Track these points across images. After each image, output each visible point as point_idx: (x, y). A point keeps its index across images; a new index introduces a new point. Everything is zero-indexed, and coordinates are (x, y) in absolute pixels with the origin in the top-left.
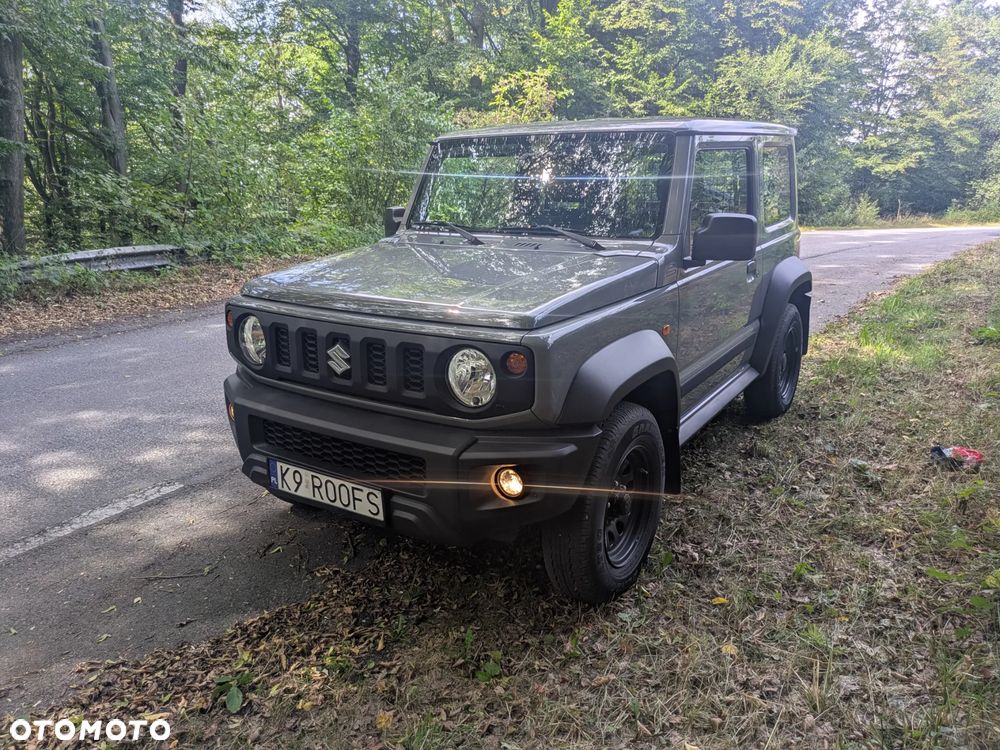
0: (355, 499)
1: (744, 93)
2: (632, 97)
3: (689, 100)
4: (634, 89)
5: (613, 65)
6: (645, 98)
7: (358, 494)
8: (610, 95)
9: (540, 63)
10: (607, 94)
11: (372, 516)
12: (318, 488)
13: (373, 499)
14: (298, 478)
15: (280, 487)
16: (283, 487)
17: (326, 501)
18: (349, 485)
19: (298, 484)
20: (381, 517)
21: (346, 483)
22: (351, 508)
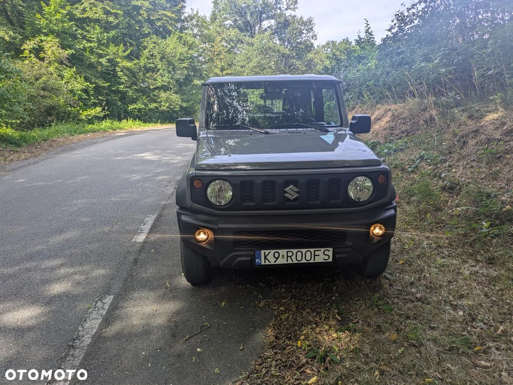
0: (315, 255)
1: (158, 57)
2: (101, 56)
3: (133, 60)
4: (101, 52)
5: (84, 37)
6: (107, 57)
7: (317, 253)
8: (87, 54)
9: (43, 33)
10: (85, 53)
11: (325, 261)
12: (290, 257)
13: (326, 253)
14: (276, 255)
15: (263, 263)
16: (265, 262)
17: (295, 261)
18: (312, 250)
19: (277, 258)
20: (330, 260)
21: (310, 250)
22: (312, 261)
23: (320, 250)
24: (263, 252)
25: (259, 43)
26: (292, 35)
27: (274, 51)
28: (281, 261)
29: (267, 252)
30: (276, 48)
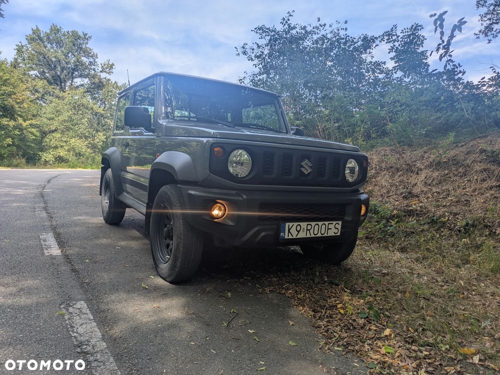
0: (328, 229)
7: (330, 226)
11: (334, 235)
12: (309, 230)
13: (337, 226)
14: (298, 228)
15: (286, 237)
16: (288, 236)
17: (313, 236)
18: (327, 223)
19: (299, 232)
20: (339, 234)
21: (325, 223)
22: (325, 235)
23: (332, 224)
24: (287, 224)
25: (71, 98)
26: (107, 97)
27: (87, 108)
28: (302, 235)
29: (291, 224)
30: (89, 106)
